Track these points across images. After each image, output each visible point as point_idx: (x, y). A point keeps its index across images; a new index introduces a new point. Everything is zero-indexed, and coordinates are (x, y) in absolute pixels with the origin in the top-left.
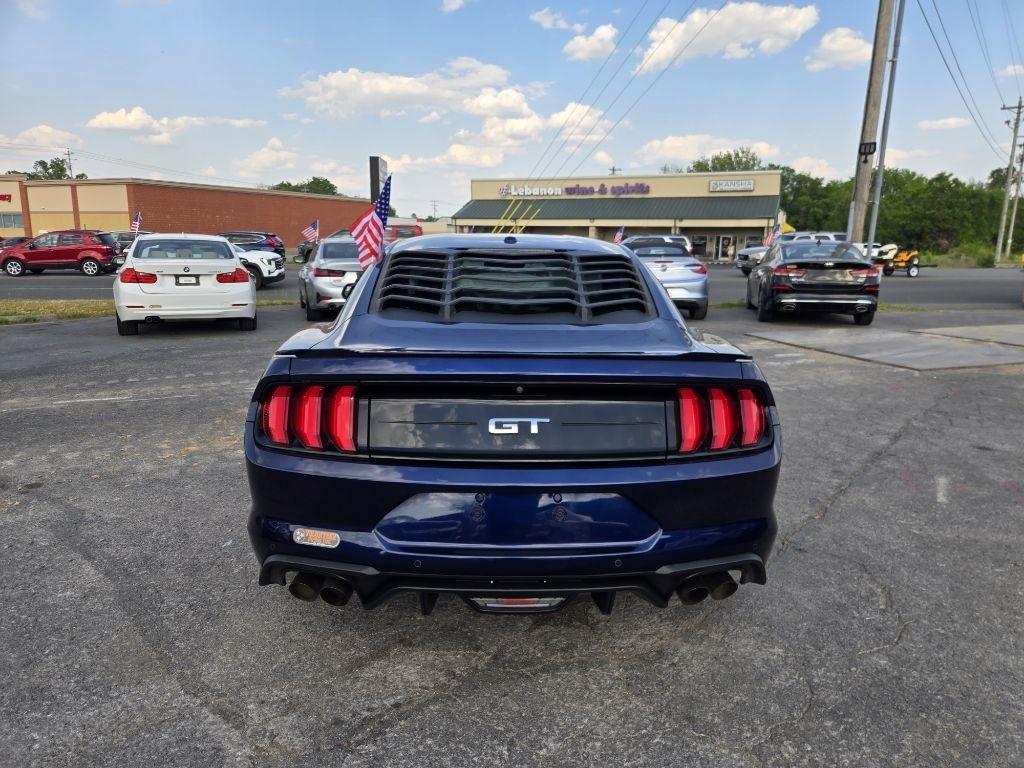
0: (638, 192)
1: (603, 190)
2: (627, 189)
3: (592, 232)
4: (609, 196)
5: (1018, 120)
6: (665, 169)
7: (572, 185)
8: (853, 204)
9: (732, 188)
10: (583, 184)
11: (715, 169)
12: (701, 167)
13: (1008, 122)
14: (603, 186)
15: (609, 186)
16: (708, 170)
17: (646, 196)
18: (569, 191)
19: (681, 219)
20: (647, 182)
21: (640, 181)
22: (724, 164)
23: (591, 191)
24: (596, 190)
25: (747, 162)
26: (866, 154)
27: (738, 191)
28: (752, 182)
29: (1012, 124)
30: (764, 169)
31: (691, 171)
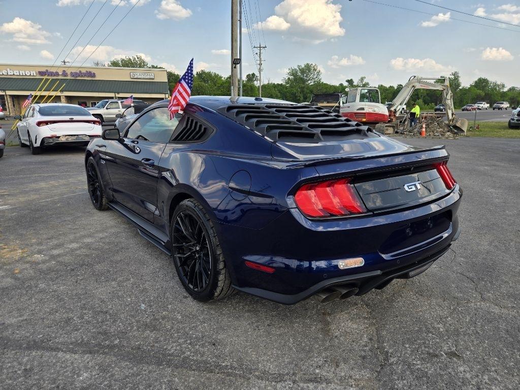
0: (89, 76)
1: (64, 74)
2: (80, 74)
3: (63, 99)
4: (69, 77)
5: (260, 53)
6: (97, 64)
7: (44, 70)
8: (232, 88)
9: (143, 77)
10: (51, 70)
11: (124, 66)
12: (115, 64)
13: (257, 54)
14: (64, 71)
15: (69, 72)
16: (120, 66)
17: (93, 79)
18: (41, 73)
19: (118, 93)
20: (93, 71)
21: (88, 70)
22: (127, 64)
23: (57, 74)
24: (60, 73)
25: (140, 64)
26: (236, 64)
27: (147, 79)
28: (153, 74)
29: (258, 54)
30: (150, 68)
31: (110, 66)
